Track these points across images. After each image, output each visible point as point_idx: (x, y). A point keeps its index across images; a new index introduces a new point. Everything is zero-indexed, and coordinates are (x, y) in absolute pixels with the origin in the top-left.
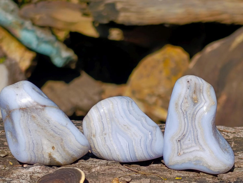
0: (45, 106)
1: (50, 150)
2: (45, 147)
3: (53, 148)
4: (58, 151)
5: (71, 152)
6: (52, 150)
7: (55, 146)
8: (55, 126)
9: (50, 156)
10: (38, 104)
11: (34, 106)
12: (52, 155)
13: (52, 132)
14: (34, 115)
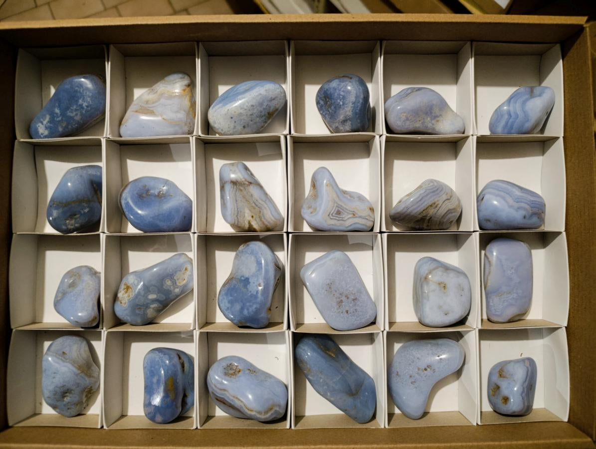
0: (251, 183)
1: (250, 218)
2: (246, 215)
3: (252, 217)
4: (256, 220)
5: (266, 223)
6: (251, 219)
7: (254, 216)
8: (257, 200)
9: (249, 223)
10: (246, 180)
11: (243, 182)
12: (251, 222)
13: (253, 205)
14: (242, 188)
